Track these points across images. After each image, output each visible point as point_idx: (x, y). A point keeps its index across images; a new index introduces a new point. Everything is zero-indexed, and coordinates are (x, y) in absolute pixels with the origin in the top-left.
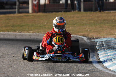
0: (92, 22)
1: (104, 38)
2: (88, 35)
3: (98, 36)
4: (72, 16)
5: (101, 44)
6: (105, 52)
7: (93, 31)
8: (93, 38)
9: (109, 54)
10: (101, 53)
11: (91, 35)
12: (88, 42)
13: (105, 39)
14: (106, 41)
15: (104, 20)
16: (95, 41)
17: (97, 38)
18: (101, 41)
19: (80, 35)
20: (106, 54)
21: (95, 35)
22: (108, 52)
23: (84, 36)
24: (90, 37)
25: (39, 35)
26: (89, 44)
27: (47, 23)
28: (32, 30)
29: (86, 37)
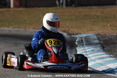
0: (74, 17)
1: (84, 33)
2: (68, 31)
3: (79, 32)
5: (80, 40)
6: (84, 48)
7: (74, 26)
8: (74, 34)
9: (87, 50)
10: (80, 49)
11: (72, 30)
12: (67, 38)
13: (85, 35)
14: (86, 37)
15: (86, 16)
16: (74, 37)
18: (81, 36)
20: (85, 50)
21: (75, 31)
22: (86, 48)
23: (64, 31)
24: (70, 33)
25: (19, 30)
26: (69, 40)
27: (28, 18)
28: (12, 25)
29: (66, 32)
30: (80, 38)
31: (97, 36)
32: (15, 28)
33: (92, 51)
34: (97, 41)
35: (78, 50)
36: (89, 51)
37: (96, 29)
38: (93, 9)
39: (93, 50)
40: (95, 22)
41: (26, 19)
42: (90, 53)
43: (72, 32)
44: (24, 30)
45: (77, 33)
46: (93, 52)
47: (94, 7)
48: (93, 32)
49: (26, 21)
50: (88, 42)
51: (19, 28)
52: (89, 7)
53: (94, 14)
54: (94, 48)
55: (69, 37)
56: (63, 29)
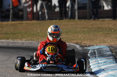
0: (86, 30)
1: (97, 45)
2: (81, 43)
3: (91, 44)
4: (66, 24)
5: (93, 52)
6: (96, 60)
7: (86, 39)
8: (86, 46)
9: (100, 62)
10: (93, 61)
12: (80, 50)
13: (97, 47)
14: (99, 49)
15: (98, 28)
16: (87, 49)
17: (89, 46)
18: (94, 48)
19: (73, 43)
20: (97, 62)
21: (87, 43)
22: (99, 59)
23: (77, 44)
24: (83, 45)
25: (32, 43)
26: (81, 52)
27: (41, 31)
28: (25, 38)
29: (79, 44)
30: (92, 50)
31: (109, 48)
32: (28, 40)
33: (104, 62)
34: (109, 53)
35: (90, 62)
36: (101, 63)
37: (109, 41)
38: (105, 21)
39: (106, 61)
40: (107, 34)
41: (39, 31)
42: (102, 64)
43: (84, 44)
44: (37, 42)
45: (89, 45)
46: (105, 64)
47: (106, 20)
48: (105, 44)
49: (38, 33)
50: (101, 54)
51: (31, 40)
52: (101, 20)
53: (107, 26)
54: (107, 60)
55: (82, 49)
56: (75, 41)
